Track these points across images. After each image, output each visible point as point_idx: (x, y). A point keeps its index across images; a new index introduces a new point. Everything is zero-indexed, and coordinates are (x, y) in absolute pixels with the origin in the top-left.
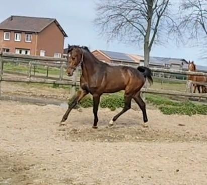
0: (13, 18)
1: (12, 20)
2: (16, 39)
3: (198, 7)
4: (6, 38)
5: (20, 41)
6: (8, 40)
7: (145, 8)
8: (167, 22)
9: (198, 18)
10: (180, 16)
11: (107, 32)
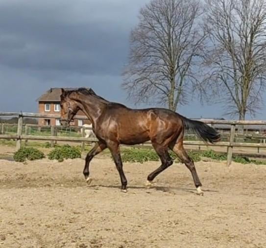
0: (53, 90)
1: (51, 91)
2: (56, 109)
3: (219, 64)
4: (47, 109)
5: (59, 111)
6: (49, 111)
7: (167, 69)
8: (192, 81)
9: (219, 75)
10: (201, 74)
11: (134, 96)
